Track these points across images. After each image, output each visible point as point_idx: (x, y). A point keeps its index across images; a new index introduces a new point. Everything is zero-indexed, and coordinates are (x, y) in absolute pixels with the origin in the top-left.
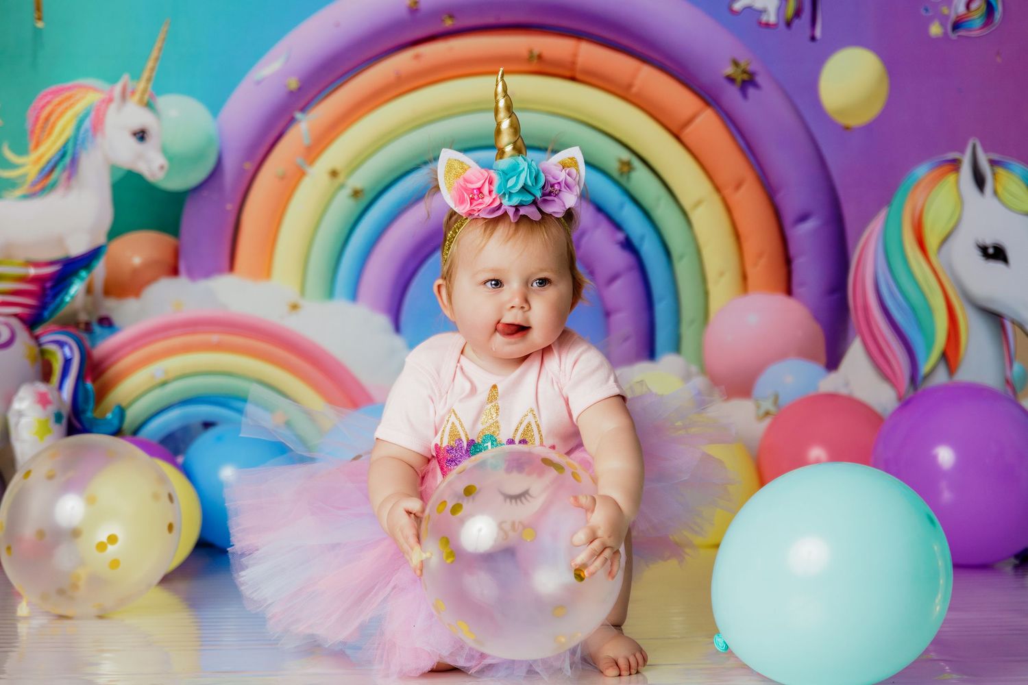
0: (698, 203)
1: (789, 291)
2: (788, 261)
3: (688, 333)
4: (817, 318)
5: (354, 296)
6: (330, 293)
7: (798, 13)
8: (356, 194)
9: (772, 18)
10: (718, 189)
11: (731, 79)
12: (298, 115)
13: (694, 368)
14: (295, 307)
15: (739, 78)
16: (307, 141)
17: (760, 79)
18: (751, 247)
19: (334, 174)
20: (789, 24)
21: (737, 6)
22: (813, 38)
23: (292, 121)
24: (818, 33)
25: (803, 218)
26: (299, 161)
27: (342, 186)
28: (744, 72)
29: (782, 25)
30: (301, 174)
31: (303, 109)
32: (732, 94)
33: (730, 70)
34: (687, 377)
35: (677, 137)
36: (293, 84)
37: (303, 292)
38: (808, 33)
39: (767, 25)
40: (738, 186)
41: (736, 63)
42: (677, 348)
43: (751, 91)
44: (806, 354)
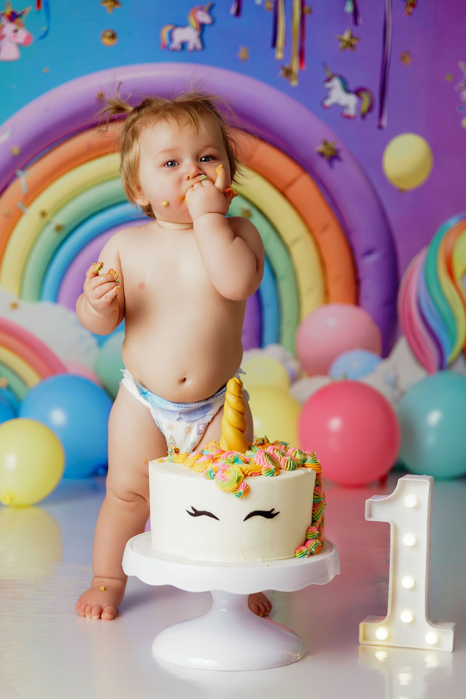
0: (296, 241)
1: (357, 302)
2: (357, 282)
3: (287, 331)
4: (376, 322)
5: (56, 299)
6: (39, 297)
7: (370, 109)
8: (59, 229)
9: (351, 111)
10: (310, 231)
11: (322, 154)
12: (19, 173)
13: (290, 354)
14: (14, 306)
15: (328, 153)
16: (25, 190)
17: (343, 155)
18: (332, 272)
19: (43, 214)
20: (364, 116)
21: (328, 103)
22: (380, 127)
23: (14, 177)
24: (384, 122)
25: (369, 252)
26: (20, 205)
27: (48, 223)
28: (332, 149)
29: (359, 117)
30: (20, 214)
31: (23, 168)
32: (322, 166)
33: (321, 148)
34: (284, 361)
35: (283, 193)
36: (16, 150)
37: (20, 295)
38: (376, 124)
39: (348, 117)
40: (325, 229)
41: (326, 143)
42: (278, 340)
43: (336, 163)
44: (367, 347)
